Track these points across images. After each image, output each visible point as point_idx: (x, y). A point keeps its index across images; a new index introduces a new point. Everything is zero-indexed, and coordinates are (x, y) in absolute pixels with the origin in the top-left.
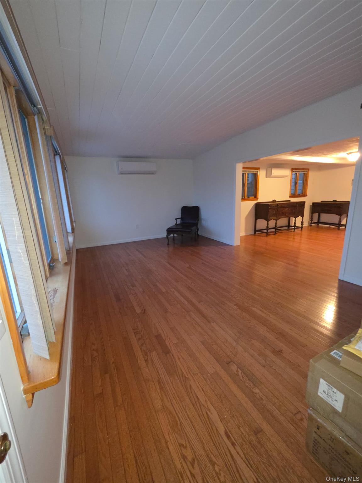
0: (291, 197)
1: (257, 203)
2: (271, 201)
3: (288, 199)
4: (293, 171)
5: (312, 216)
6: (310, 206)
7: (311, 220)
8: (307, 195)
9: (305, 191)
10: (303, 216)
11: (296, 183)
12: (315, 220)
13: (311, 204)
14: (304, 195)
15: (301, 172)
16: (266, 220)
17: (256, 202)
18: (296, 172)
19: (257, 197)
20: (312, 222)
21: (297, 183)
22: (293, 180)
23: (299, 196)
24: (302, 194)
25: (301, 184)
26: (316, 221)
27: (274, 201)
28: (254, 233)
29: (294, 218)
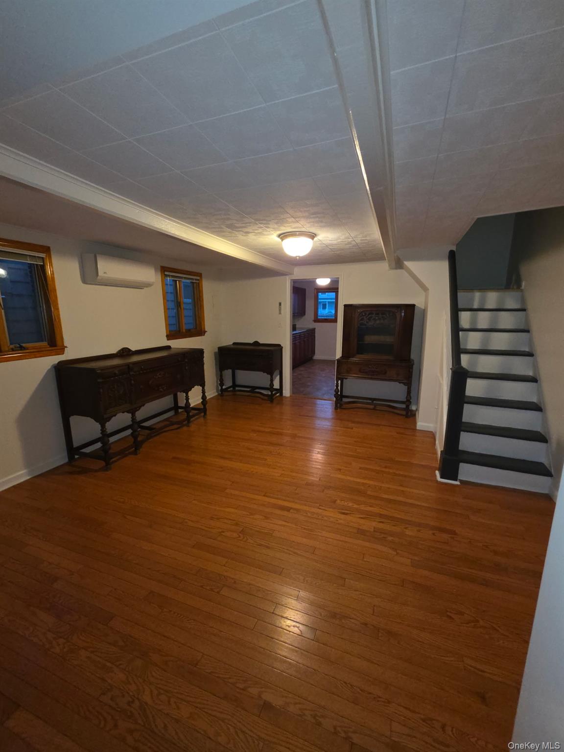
0: (170, 337)
1: (60, 363)
2: (114, 350)
3: (164, 342)
4: (167, 273)
5: (221, 376)
6: (215, 353)
7: (222, 384)
8: (205, 332)
9: (200, 323)
10: (203, 385)
11: (178, 305)
12: (228, 383)
13: (217, 350)
14: (199, 331)
15: (185, 278)
16: (97, 421)
17: (55, 359)
18: (173, 276)
19: (59, 343)
20: (224, 387)
21: (180, 303)
22: (171, 297)
23: (189, 334)
24: (196, 328)
25: (190, 307)
26: (230, 384)
27: (125, 353)
28: (66, 460)
29: (182, 393)
